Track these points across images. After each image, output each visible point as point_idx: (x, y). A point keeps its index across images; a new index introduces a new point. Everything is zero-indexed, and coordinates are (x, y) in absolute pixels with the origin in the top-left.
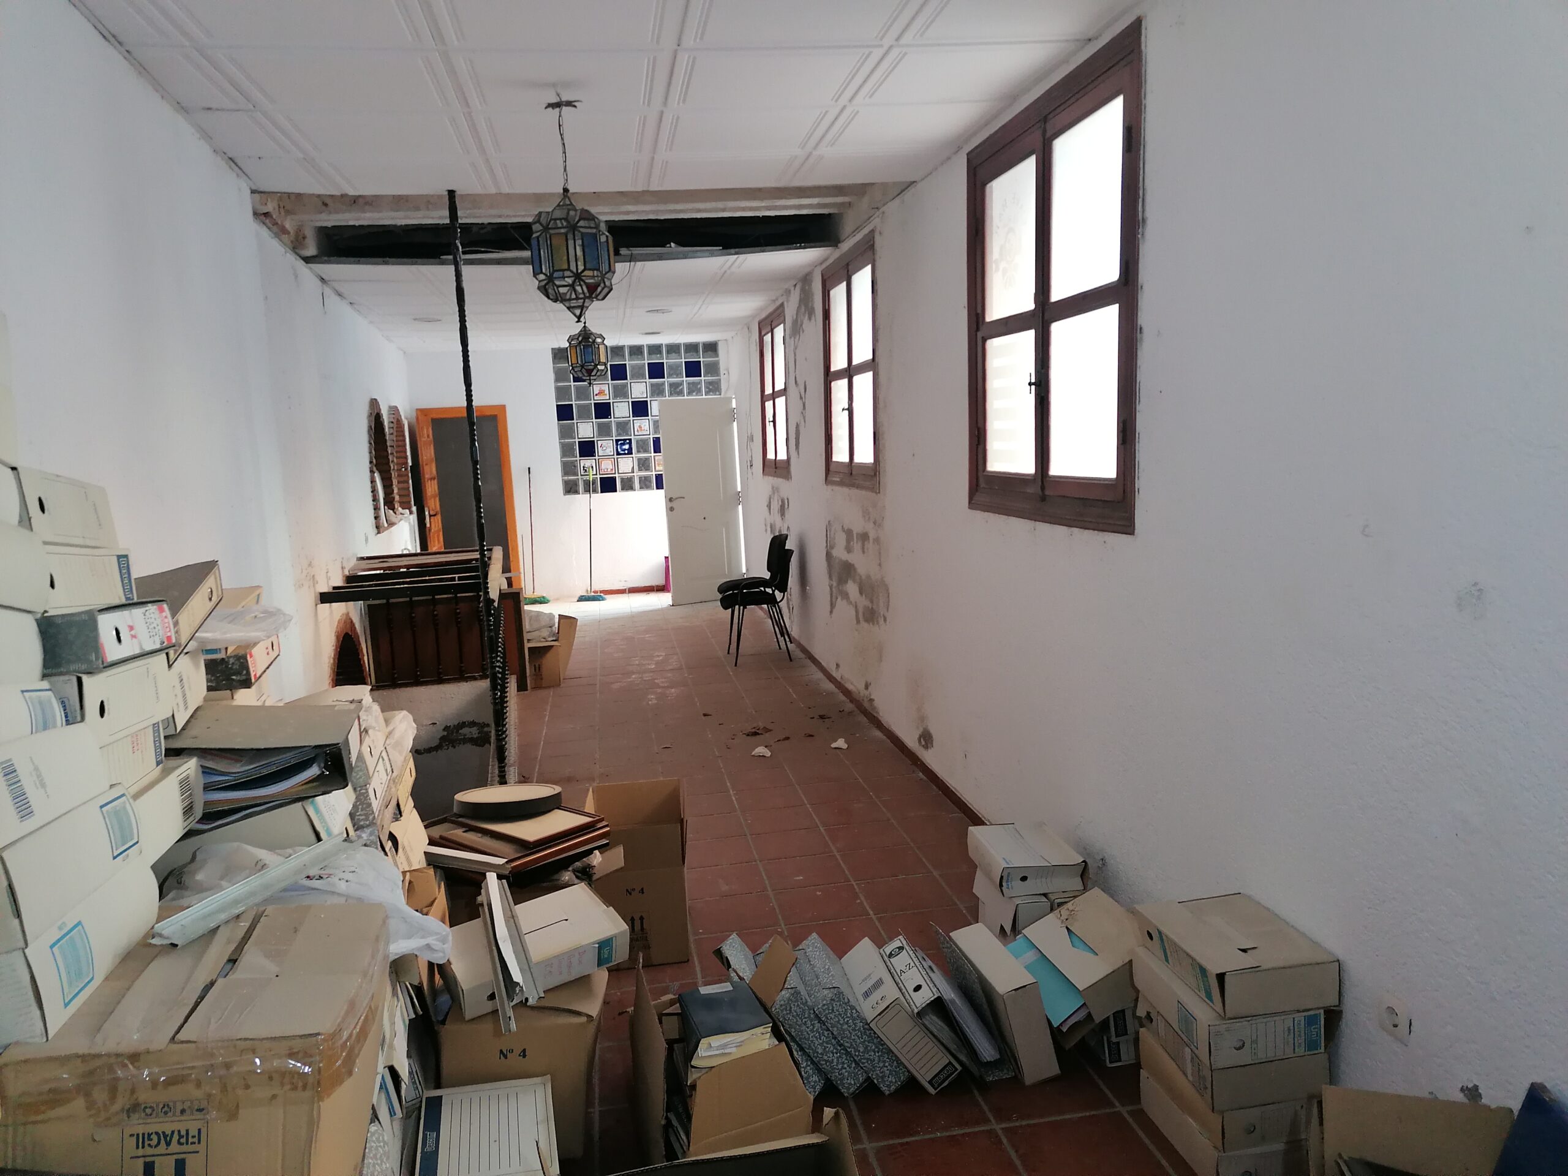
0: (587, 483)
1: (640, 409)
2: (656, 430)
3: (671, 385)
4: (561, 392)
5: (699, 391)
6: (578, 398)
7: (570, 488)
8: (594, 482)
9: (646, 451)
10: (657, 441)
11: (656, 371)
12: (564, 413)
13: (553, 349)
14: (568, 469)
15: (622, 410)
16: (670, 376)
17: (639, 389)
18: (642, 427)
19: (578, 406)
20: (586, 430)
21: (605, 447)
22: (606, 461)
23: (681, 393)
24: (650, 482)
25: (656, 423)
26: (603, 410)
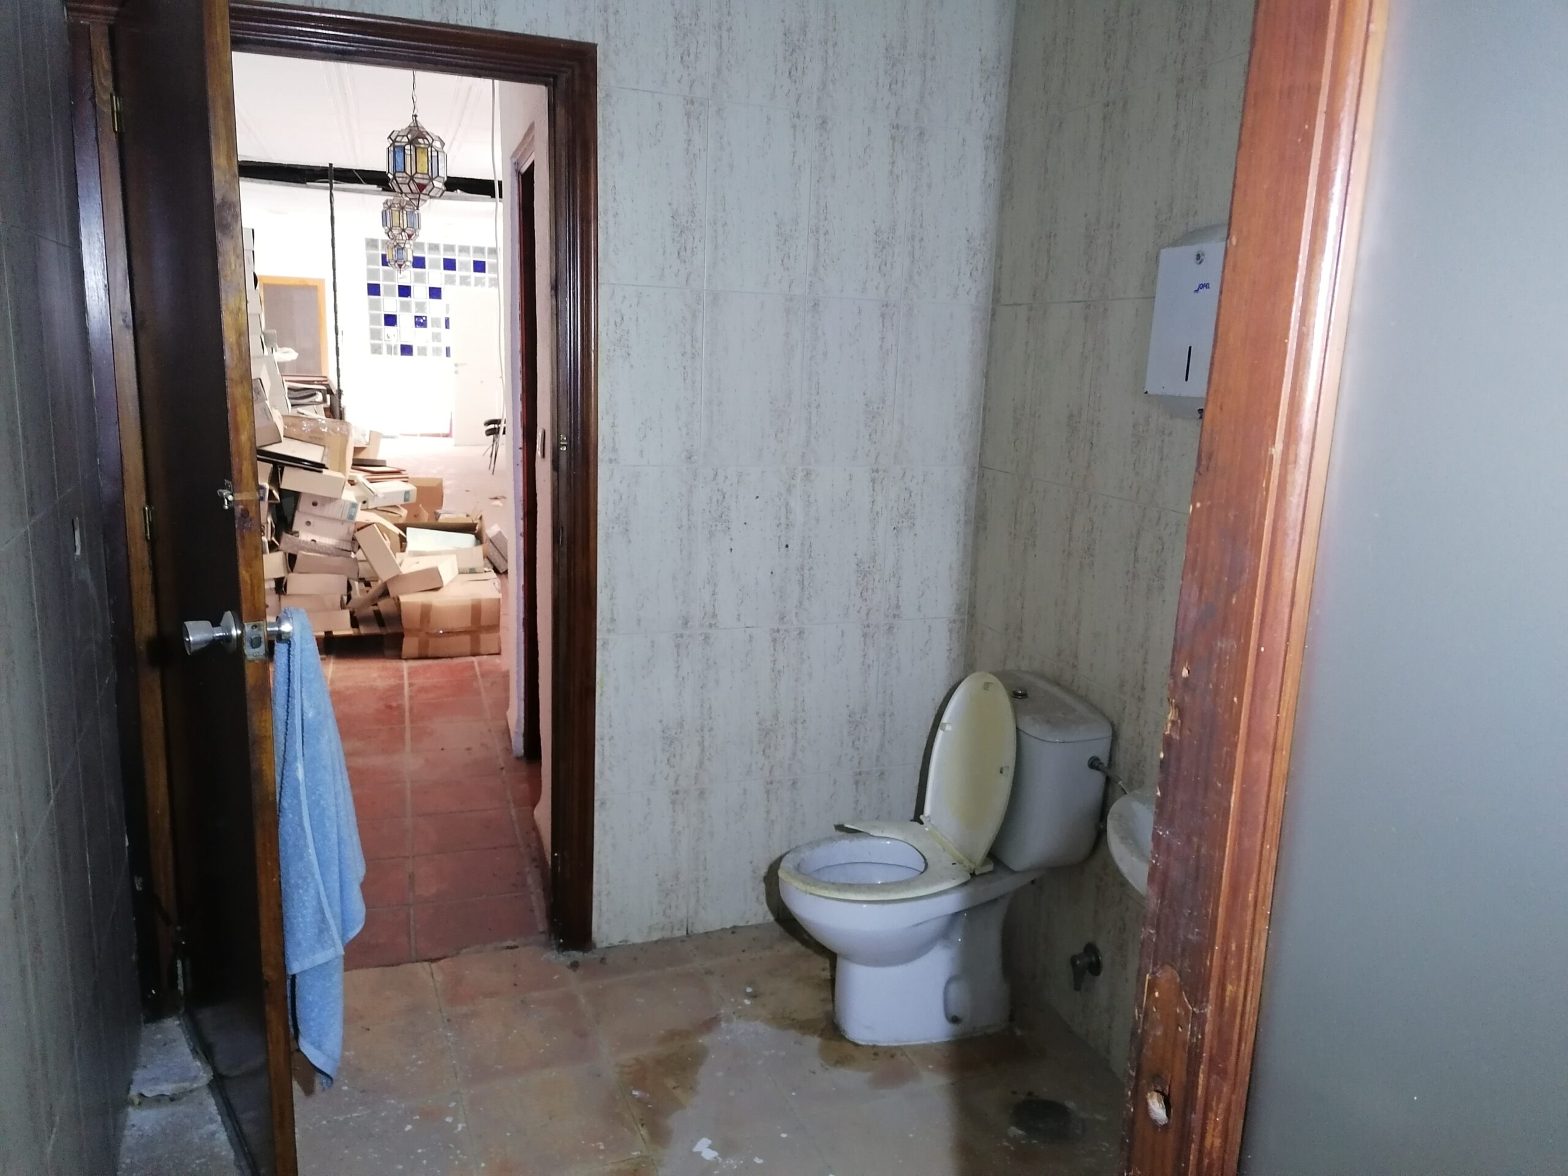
0: (389, 348)
1: (435, 293)
2: (447, 311)
3: (461, 277)
4: (372, 273)
5: (483, 284)
6: (385, 279)
7: (376, 350)
8: (395, 347)
9: (438, 326)
10: (447, 321)
11: (450, 265)
12: (374, 290)
13: (366, 239)
14: (375, 334)
15: (420, 292)
16: (460, 270)
17: (435, 276)
18: (434, 309)
19: (385, 286)
20: (391, 303)
21: (406, 320)
22: (405, 331)
23: (468, 284)
24: (441, 351)
25: (447, 306)
26: (405, 291)
